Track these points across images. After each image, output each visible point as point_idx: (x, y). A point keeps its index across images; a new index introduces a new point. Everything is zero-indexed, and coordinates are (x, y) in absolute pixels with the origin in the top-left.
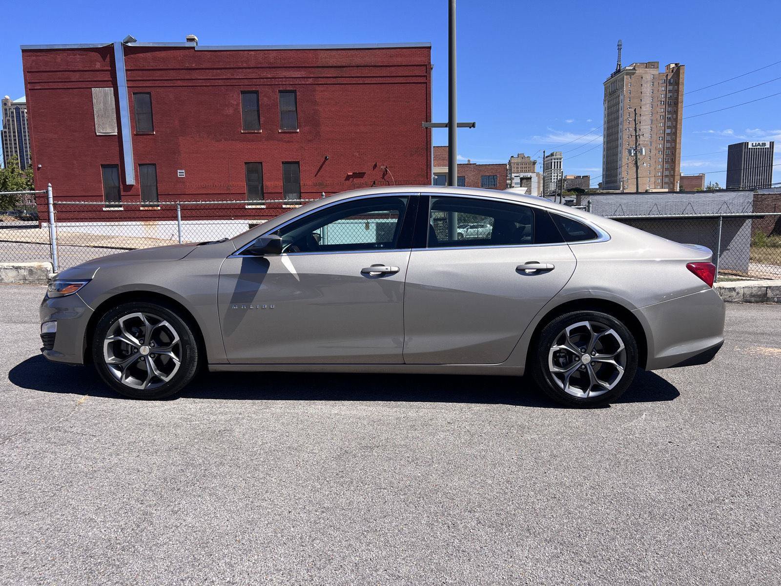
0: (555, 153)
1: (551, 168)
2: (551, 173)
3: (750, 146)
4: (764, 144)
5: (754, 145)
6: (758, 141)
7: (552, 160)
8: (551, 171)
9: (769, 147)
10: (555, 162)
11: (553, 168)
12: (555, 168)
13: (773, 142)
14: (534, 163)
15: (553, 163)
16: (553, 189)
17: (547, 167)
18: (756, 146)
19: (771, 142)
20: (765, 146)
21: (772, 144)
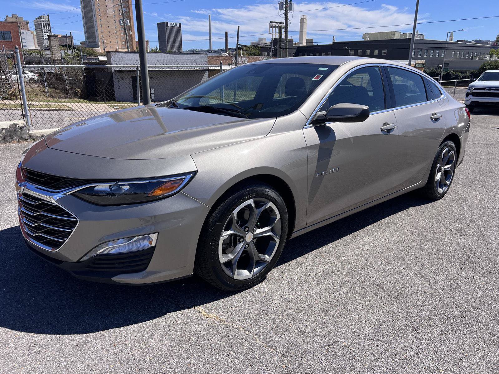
0: (42, 17)
1: (42, 28)
2: (43, 32)
3: (169, 25)
4: (176, 24)
5: (171, 24)
6: (173, 22)
7: (41, 21)
8: (42, 30)
9: (179, 26)
10: (44, 24)
11: (43, 28)
12: (44, 28)
13: (181, 24)
14: (27, 23)
15: (42, 24)
16: (47, 44)
17: (38, 27)
18: (172, 25)
19: (179, 24)
20: (177, 25)
21: (180, 24)
